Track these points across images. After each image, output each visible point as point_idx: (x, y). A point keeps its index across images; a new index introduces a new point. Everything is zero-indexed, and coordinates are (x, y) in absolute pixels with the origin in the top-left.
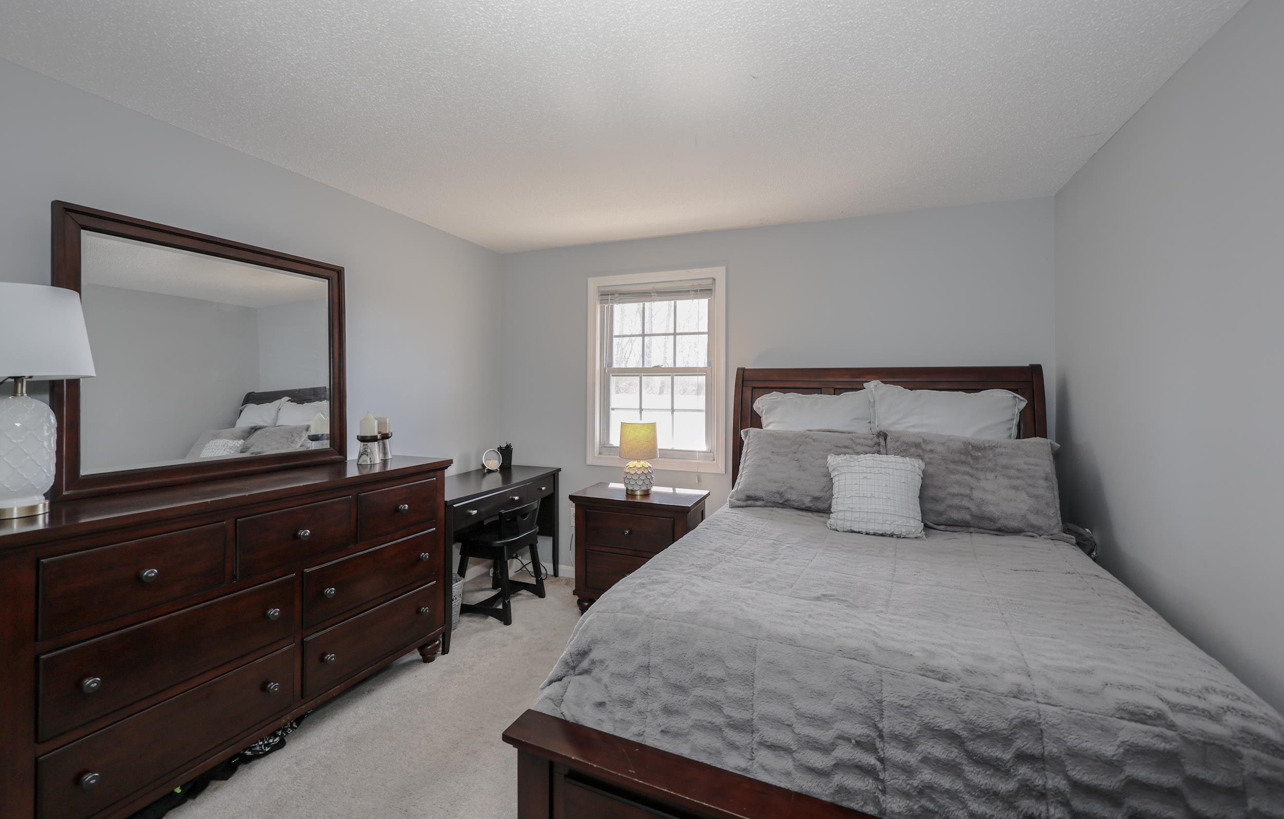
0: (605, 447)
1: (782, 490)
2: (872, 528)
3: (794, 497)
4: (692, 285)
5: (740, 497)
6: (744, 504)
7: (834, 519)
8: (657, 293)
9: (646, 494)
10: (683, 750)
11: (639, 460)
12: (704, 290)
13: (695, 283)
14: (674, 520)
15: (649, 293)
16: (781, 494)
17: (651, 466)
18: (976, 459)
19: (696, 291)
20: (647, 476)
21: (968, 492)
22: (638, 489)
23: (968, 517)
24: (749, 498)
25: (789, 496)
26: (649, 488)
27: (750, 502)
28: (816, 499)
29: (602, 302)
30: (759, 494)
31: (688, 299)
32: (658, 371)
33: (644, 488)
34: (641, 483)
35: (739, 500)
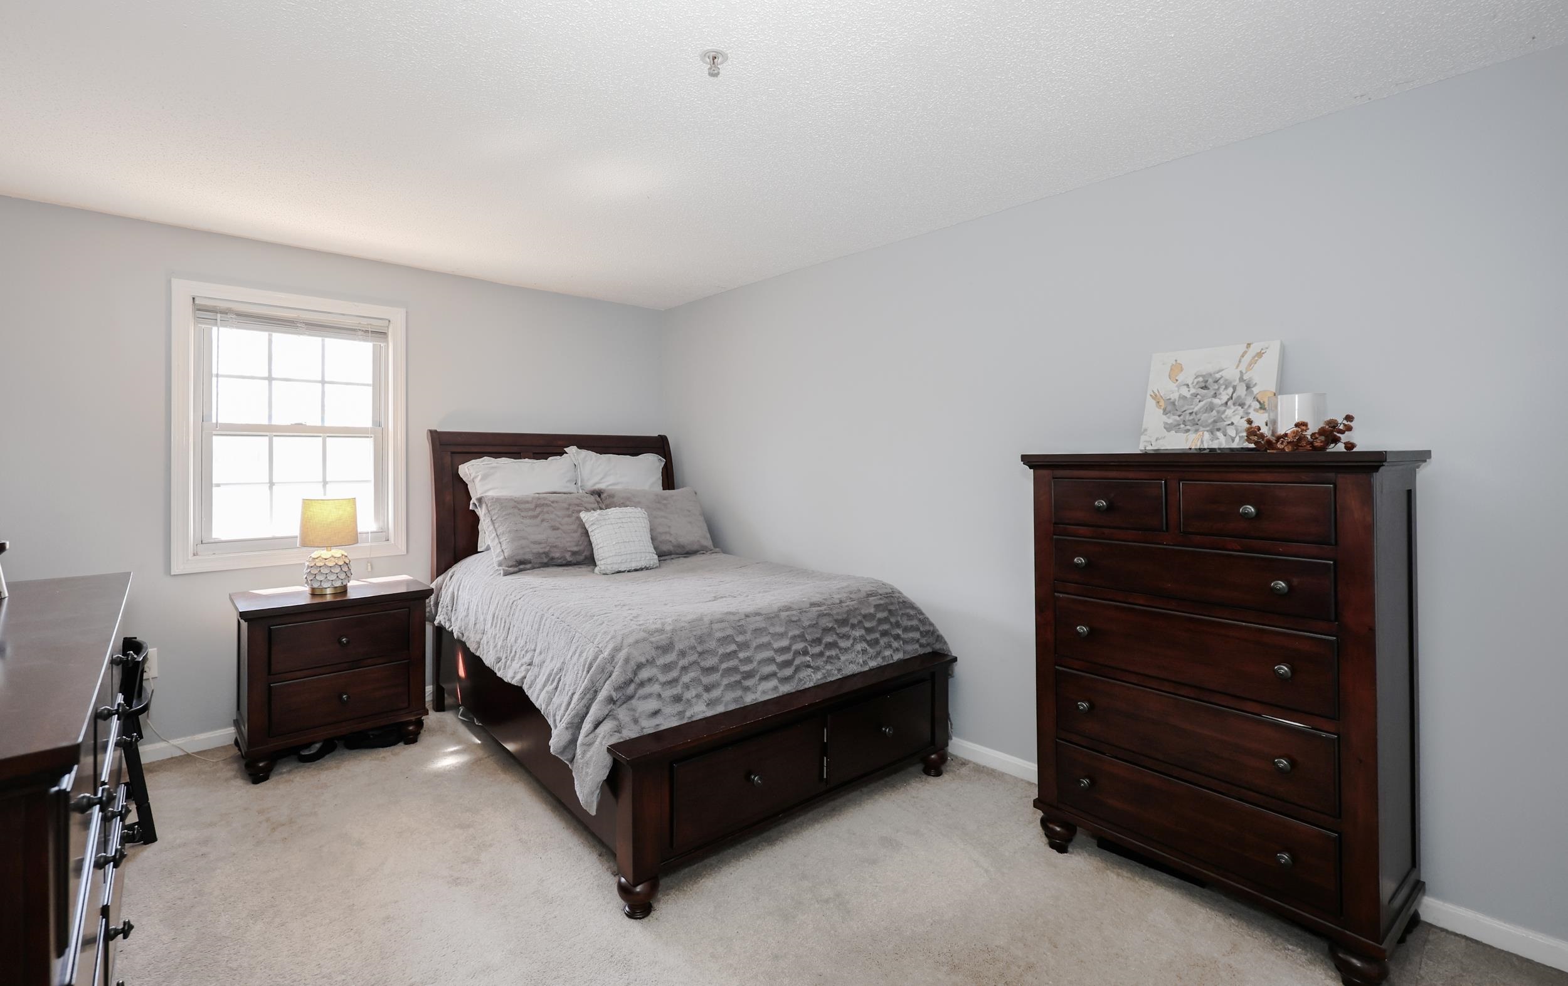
0: (204, 542)
1: (547, 550)
2: (634, 565)
3: (557, 555)
4: (359, 323)
5: (511, 563)
6: (516, 569)
7: (601, 565)
8: (307, 324)
9: (344, 590)
10: (720, 709)
11: (329, 547)
12: (379, 334)
13: (364, 322)
14: (410, 610)
15: (293, 322)
16: (546, 554)
17: (346, 554)
18: (665, 505)
19: (367, 331)
20: (345, 568)
21: (668, 530)
22: (329, 586)
23: (671, 548)
24: (521, 562)
25: (553, 555)
26: (344, 584)
27: (522, 567)
28: (574, 553)
29: (198, 320)
30: (529, 557)
31: (355, 340)
32: (298, 430)
33: (338, 584)
34: (333, 577)
35: (511, 567)
